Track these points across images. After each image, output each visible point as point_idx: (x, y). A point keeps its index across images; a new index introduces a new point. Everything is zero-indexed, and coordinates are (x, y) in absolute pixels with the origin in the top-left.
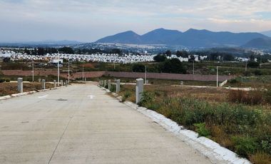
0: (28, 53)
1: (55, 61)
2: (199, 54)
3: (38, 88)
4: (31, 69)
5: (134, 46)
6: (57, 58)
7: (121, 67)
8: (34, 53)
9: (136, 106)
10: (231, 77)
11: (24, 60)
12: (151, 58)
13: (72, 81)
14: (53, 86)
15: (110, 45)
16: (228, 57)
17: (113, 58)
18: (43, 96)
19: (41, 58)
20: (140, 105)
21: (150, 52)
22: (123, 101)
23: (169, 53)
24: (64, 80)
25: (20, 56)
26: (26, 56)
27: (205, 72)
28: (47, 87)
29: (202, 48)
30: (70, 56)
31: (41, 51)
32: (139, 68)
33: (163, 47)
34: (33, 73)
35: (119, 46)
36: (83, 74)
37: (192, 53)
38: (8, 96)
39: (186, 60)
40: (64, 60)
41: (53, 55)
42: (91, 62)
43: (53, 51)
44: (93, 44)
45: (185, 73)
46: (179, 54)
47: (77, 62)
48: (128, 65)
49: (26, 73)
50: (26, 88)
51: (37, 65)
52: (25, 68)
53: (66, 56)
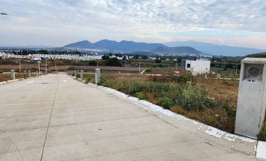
0: (15, 53)
1: (35, 59)
2: (129, 55)
3: (25, 77)
4: (18, 64)
5: (89, 50)
6: (37, 57)
7: (81, 63)
8: (19, 54)
9: (96, 85)
10: (147, 69)
11: (12, 59)
12: (100, 57)
13: (48, 72)
14: (36, 75)
15: (73, 49)
16: (145, 57)
17: (76, 57)
18: (30, 82)
19: (25, 57)
20: (99, 84)
21: (99, 54)
22: (86, 83)
23: (111, 55)
24: (43, 71)
25: (9, 56)
26: (13, 56)
27: (133, 65)
28: (32, 76)
29: (130, 52)
30: (46, 56)
31: (25, 52)
32: (93, 63)
33: (107, 51)
34: (20, 67)
35: (79, 49)
36: (56, 68)
37: (124, 55)
38: (5, 82)
39: (121, 58)
40: (42, 58)
41: (34, 55)
42: (60, 59)
43: (33, 52)
44: (61, 48)
45: (121, 66)
46: (117, 55)
47: (51, 60)
48: (86, 61)
49: (15, 67)
50: (17, 77)
51: (23, 61)
52: (14, 64)
53: (43, 56)
